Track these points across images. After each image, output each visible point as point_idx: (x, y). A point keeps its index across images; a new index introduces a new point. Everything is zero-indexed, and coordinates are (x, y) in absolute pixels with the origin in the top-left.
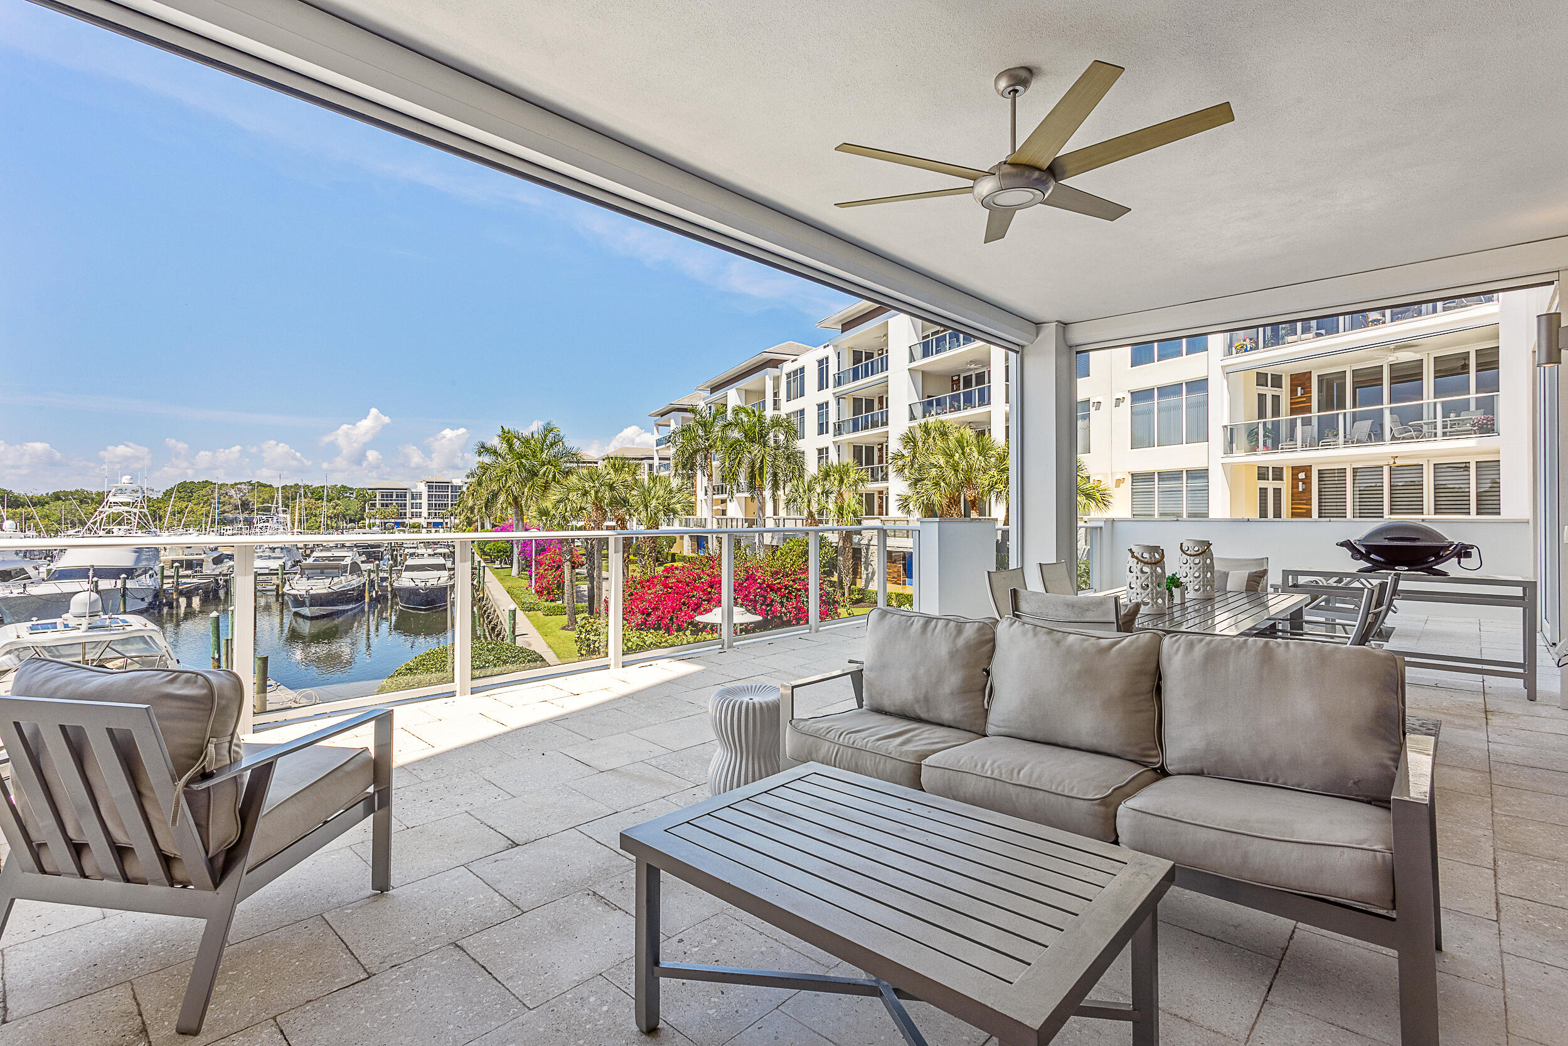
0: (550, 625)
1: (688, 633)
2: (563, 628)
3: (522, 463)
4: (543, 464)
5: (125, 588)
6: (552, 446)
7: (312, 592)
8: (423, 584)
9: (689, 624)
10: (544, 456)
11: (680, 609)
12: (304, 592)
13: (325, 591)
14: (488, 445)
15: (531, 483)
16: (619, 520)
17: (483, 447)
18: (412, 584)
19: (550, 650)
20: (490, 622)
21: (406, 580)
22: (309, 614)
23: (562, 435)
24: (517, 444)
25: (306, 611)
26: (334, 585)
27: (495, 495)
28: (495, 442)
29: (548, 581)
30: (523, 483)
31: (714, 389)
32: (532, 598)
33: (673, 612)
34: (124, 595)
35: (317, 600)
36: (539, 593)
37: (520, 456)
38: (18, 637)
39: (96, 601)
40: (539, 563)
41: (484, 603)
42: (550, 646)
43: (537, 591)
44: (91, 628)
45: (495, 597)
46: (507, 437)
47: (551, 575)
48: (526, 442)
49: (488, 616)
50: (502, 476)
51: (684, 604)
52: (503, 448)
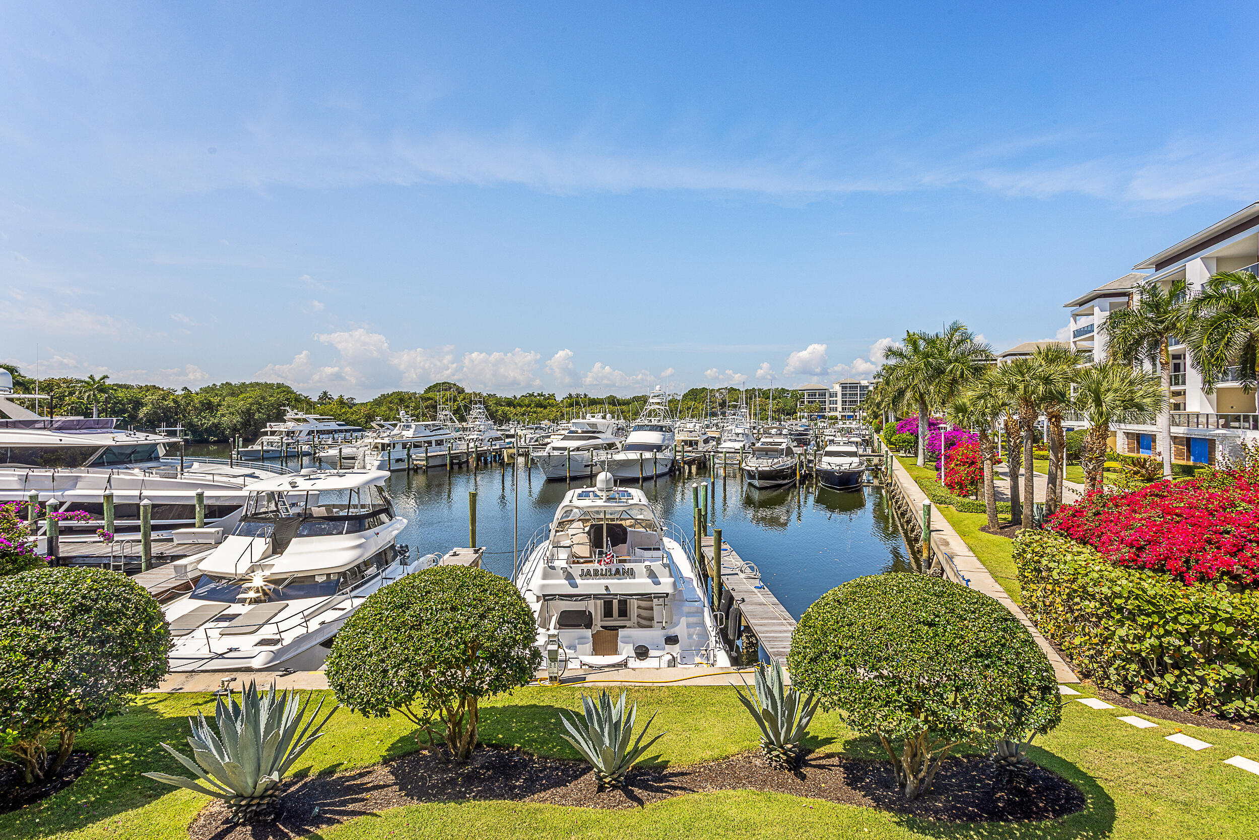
0: (966, 522)
1: (1222, 586)
2: (983, 529)
3: (928, 362)
4: (950, 362)
5: (656, 458)
6: (959, 344)
7: (760, 469)
8: (838, 468)
9: (1223, 573)
10: (951, 354)
11: (1202, 549)
12: (754, 469)
13: (767, 469)
14: (895, 349)
15: (937, 380)
16: (1053, 417)
17: (890, 350)
18: (829, 468)
19: (971, 554)
20: (899, 508)
21: (827, 463)
22: (758, 485)
23: (969, 332)
24: (922, 345)
25: (756, 483)
26: (774, 464)
27: (901, 393)
28: (899, 345)
29: (961, 477)
30: (930, 380)
31: (1160, 265)
32: (944, 492)
33: (1189, 552)
34: (655, 463)
35: (763, 475)
36: (950, 486)
37: (927, 356)
38: (570, 502)
39: (610, 479)
40: (949, 458)
41: (892, 488)
42: (971, 549)
43: (946, 484)
44: (609, 499)
45: (905, 485)
46: (912, 341)
47: (963, 470)
48: (931, 342)
49: (897, 502)
50: (909, 375)
51: (1209, 541)
52: (908, 350)
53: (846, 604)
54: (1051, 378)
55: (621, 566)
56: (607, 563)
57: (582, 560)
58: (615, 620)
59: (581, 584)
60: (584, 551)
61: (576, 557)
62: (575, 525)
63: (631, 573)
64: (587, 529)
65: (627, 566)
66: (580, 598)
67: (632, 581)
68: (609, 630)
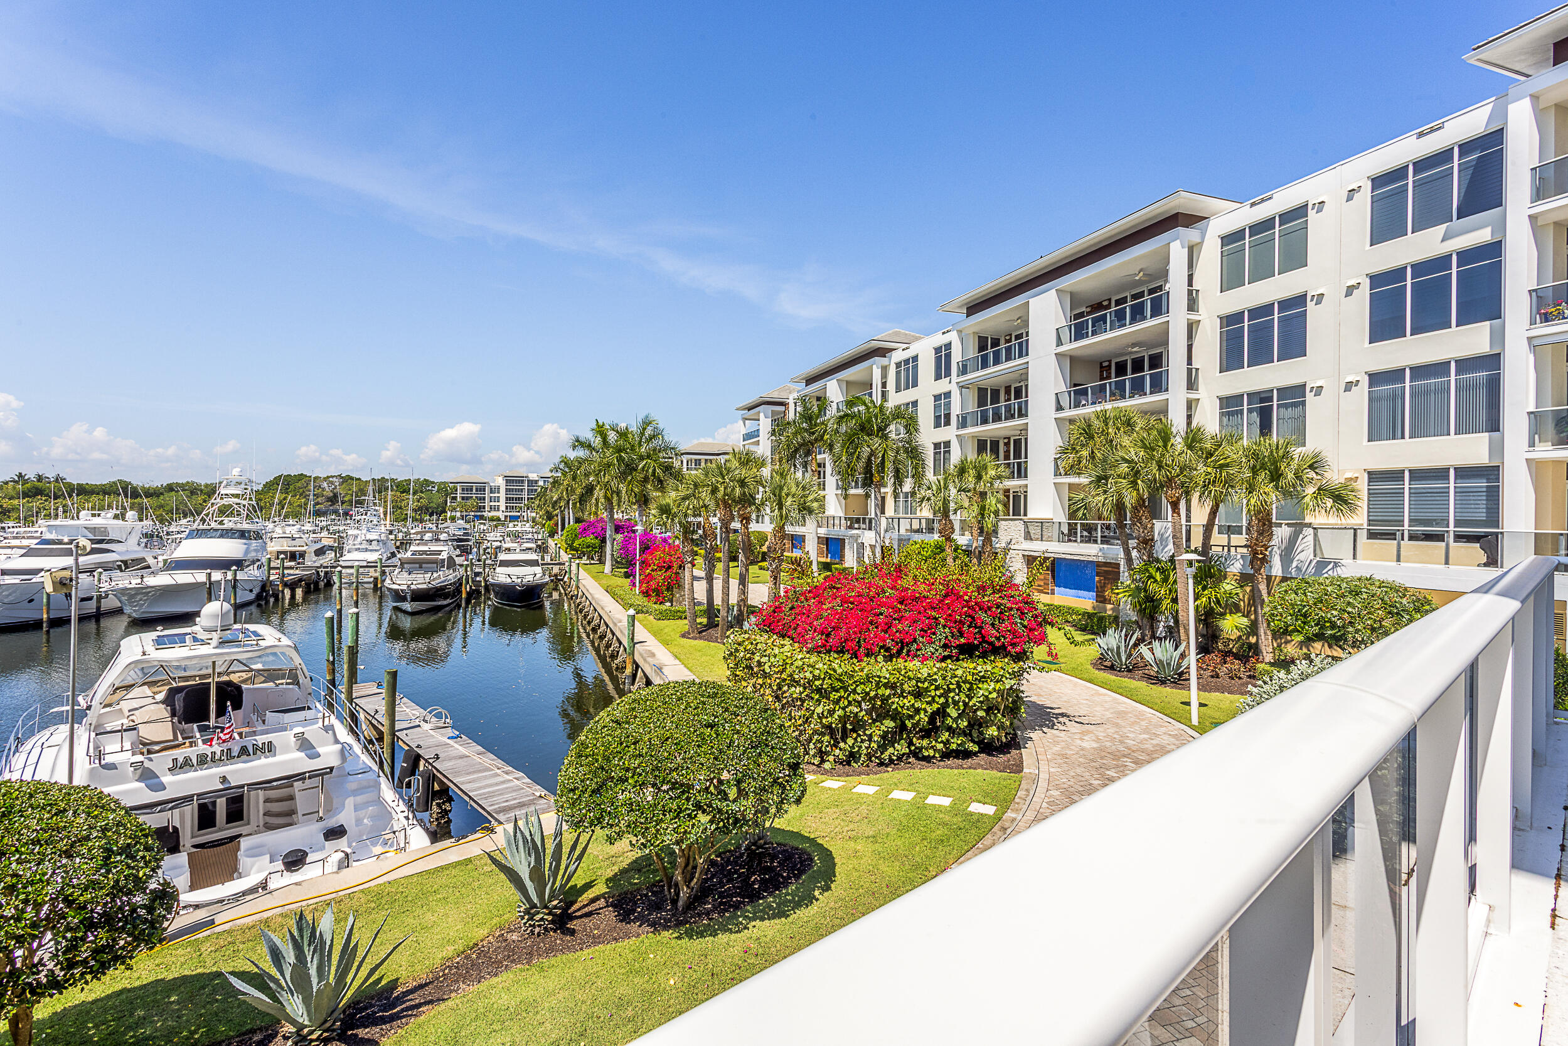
0: (666, 630)
1: (880, 658)
2: (683, 636)
3: (621, 456)
4: (642, 458)
5: (236, 580)
6: (651, 439)
7: (413, 587)
8: (520, 580)
9: (881, 647)
10: (643, 450)
11: (868, 630)
12: (405, 587)
13: (424, 586)
14: (582, 439)
15: (629, 478)
16: (744, 518)
17: (577, 441)
18: (509, 580)
19: (677, 662)
20: (589, 623)
21: (502, 576)
22: (409, 609)
23: (661, 426)
24: (612, 436)
25: (407, 606)
26: (434, 580)
27: (590, 490)
28: (587, 435)
29: (658, 583)
30: (623, 476)
31: (810, 381)
32: (641, 600)
33: (860, 633)
34: (234, 587)
35: (418, 596)
36: (646, 594)
37: (619, 450)
38: (144, 654)
40: (645, 564)
41: (578, 601)
42: (676, 657)
43: (642, 592)
44: (223, 643)
45: (596, 596)
46: (600, 431)
47: (660, 576)
48: (623, 434)
49: (585, 617)
50: (600, 471)
51: (871, 622)
52: (597, 442)
53: (628, 723)
54: (746, 481)
55: (249, 742)
56: (224, 741)
57: (157, 748)
58: (221, 830)
59: (170, 783)
60: (163, 731)
61: (144, 744)
62: (136, 692)
63: (269, 749)
64: (160, 697)
65: (261, 739)
66: (170, 805)
67: (271, 760)
68: (210, 847)
